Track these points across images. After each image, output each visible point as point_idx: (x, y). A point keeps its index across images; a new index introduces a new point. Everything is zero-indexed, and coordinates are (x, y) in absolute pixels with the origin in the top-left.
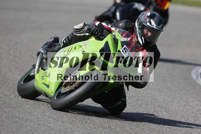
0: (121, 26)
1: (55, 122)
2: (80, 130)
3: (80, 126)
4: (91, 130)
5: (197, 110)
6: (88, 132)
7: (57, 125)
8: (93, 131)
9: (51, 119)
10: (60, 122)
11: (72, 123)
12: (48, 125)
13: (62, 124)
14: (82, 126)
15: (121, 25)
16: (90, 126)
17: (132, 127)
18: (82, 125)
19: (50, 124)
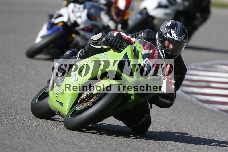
0: (143, 37)
1: (11, 138)
2: (40, 147)
3: (39, 143)
4: (52, 146)
5: (170, 120)
6: (49, 148)
7: (13, 142)
8: (54, 148)
9: (6, 135)
10: (16, 138)
11: (30, 139)
12: (3, 142)
13: (18, 141)
14: (41, 143)
15: (142, 35)
16: (50, 142)
17: (98, 142)
18: (42, 141)
19: (6, 141)
